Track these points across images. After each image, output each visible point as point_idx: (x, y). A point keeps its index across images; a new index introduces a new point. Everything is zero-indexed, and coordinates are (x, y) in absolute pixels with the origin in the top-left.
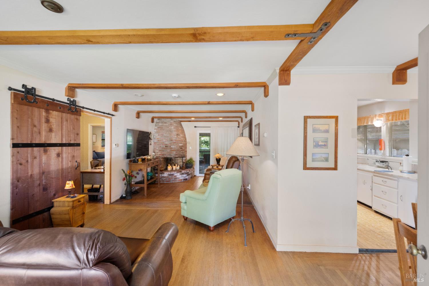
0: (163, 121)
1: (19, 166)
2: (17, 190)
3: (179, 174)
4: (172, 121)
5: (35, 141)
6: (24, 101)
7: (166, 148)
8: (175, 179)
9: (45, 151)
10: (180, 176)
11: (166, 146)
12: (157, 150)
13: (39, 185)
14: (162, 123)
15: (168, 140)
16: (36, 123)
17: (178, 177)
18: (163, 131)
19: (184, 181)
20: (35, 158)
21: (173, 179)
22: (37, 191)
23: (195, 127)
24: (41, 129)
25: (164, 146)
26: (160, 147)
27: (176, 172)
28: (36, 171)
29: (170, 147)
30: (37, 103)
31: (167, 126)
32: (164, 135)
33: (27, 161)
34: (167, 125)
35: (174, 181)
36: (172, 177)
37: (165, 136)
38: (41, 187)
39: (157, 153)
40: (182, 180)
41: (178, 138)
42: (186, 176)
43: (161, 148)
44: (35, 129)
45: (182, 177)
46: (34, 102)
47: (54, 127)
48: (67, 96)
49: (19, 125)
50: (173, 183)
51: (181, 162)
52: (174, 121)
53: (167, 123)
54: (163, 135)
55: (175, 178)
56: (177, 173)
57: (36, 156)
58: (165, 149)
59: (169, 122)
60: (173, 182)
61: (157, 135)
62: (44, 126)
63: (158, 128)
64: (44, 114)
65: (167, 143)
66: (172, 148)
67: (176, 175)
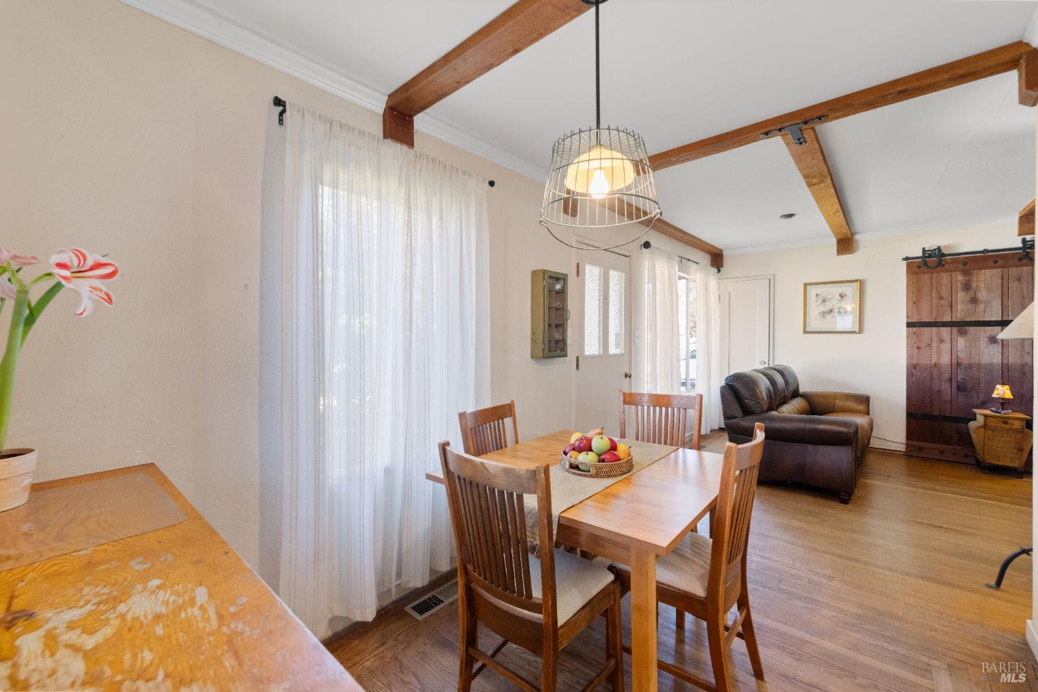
1: (916, 351)
2: (914, 379)
5: (943, 318)
6: (923, 268)
9: (962, 333)
13: (951, 380)
16: (945, 295)
20: (942, 341)
22: (945, 387)
24: (953, 301)
28: (945, 360)
30: (944, 265)
33: (929, 345)
38: (954, 384)
44: (943, 302)
46: (937, 267)
47: (982, 295)
48: (1019, 235)
49: (914, 300)
57: (944, 339)
62: (961, 296)
64: (960, 278)
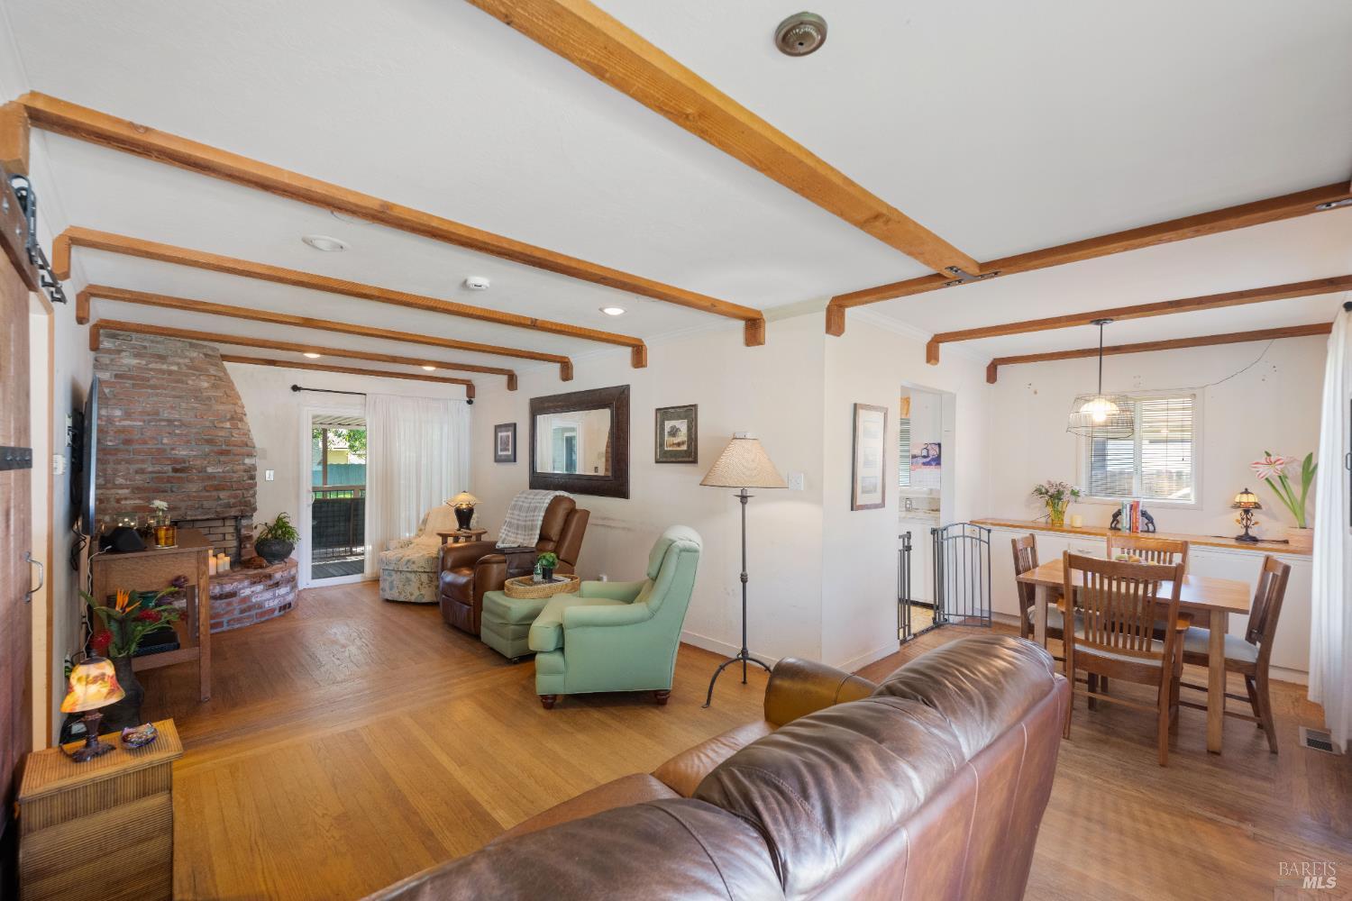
0: (145, 347)
3: (259, 588)
4: (195, 354)
7: (178, 475)
8: (242, 611)
10: (268, 595)
11: (178, 467)
12: (121, 487)
14: (137, 356)
15: (188, 442)
17: (258, 599)
18: (157, 395)
19: (282, 613)
21: (236, 614)
23: (295, 388)
25: (170, 468)
26: (141, 471)
27: (246, 583)
29: (203, 470)
31: (170, 373)
32: (166, 415)
34: (174, 368)
35: (239, 620)
36: (229, 604)
37: (170, 422)
39: (118, 501)
40: (272, 610)
41: (237, 431)
42: (288, 594)
43: (144, 476)
45: (274, 597)
50: (233, 630)
51: (228, 537)
52: (206, 355)
53: (170, 359)
54: (157, 413)
55: (245, 606)
56: (254, 583)
58: (169, 480)
59: (180, 357)
60: (237, 626)
61: (118, 413)
63: (116, 376)
65: (182, 452)
66: (211, 477)
67: (247, 592)
